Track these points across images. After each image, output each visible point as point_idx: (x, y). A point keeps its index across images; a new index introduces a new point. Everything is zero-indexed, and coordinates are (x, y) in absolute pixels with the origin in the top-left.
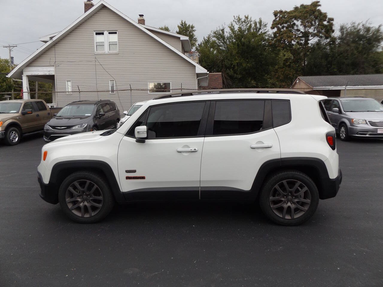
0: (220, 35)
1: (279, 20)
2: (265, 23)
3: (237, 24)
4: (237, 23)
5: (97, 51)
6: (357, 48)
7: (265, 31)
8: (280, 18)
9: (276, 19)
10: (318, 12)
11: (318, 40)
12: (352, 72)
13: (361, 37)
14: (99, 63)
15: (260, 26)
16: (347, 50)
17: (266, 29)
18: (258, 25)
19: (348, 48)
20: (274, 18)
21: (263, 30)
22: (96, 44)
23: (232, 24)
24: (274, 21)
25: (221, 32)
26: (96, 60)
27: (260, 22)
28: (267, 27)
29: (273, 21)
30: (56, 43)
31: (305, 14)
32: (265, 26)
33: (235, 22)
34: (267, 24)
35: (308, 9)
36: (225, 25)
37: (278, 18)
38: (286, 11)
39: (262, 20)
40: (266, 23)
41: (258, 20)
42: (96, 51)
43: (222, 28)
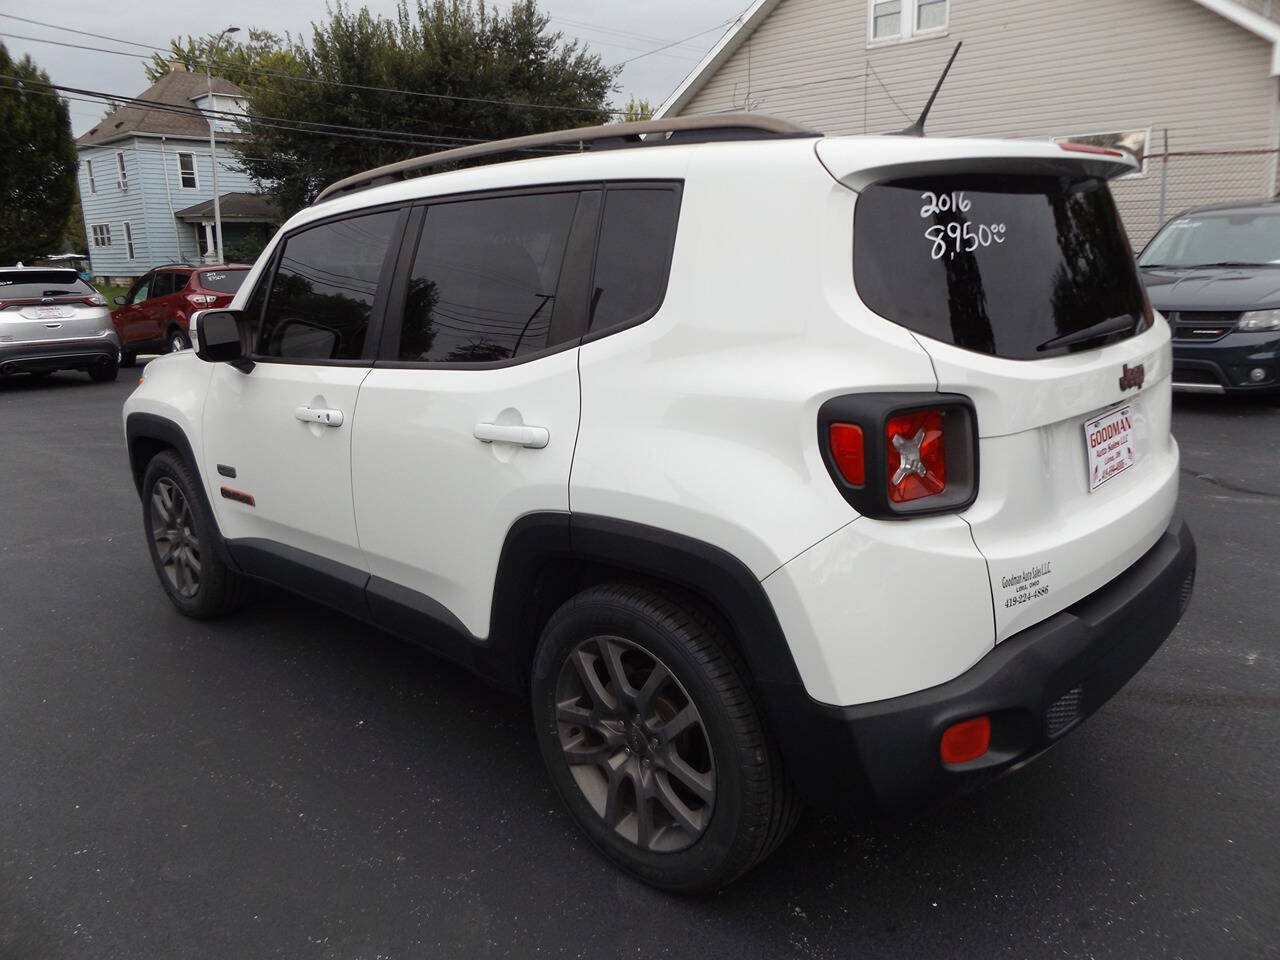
5: (875, 35)
14: (877, 83)
22: (875, 9)
26: (869, 71)
30: (755, 31)
42: (872, 39)
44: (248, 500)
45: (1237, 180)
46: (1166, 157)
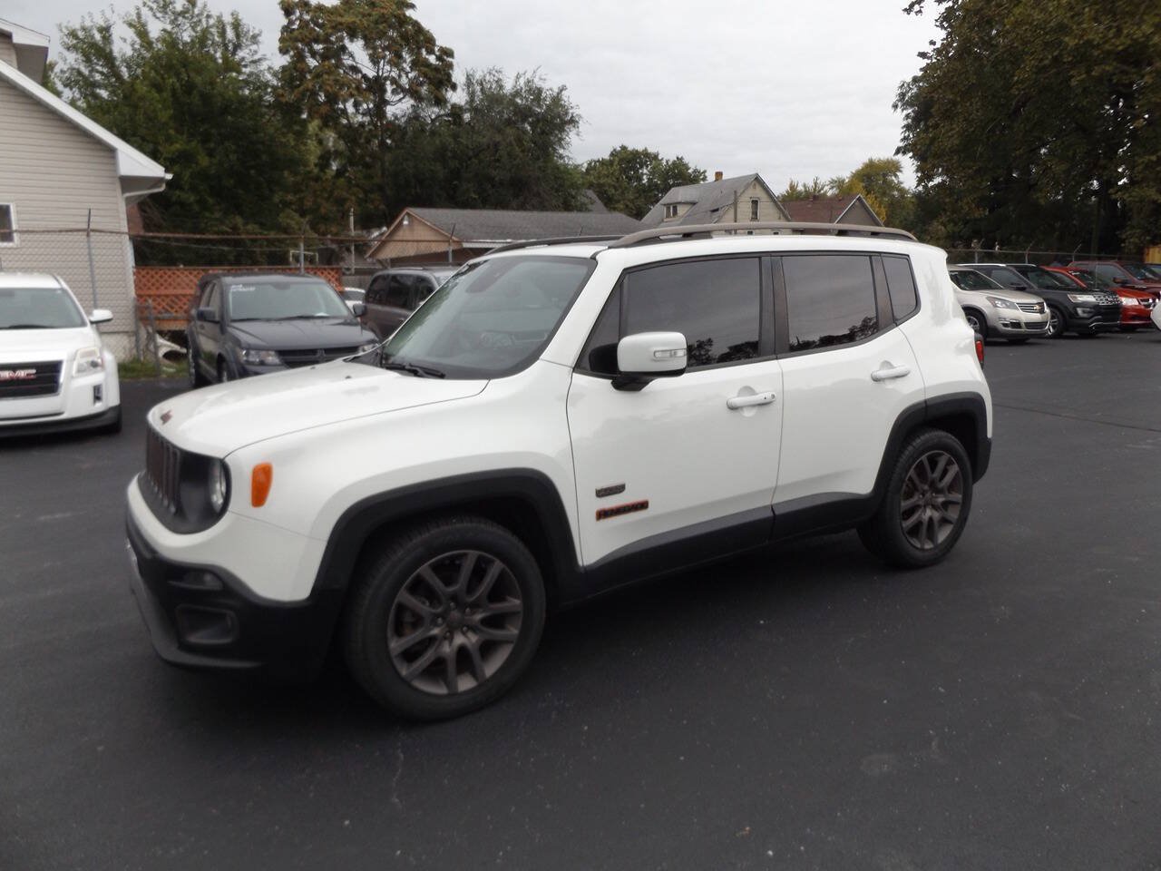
0: (93, 45)
1: (300, 27)
2: (251, 29)
3: (158, 18)
4: (159, 15)
6: (519, 141)
7: (256, 57)
8: (304, 24)
9: (291, 23)
10: (413, 26)
11: (413, 106)
12: (514, 204)
13: (524, 113)
15: (238, 36)
16: (496, 145)
17: (256, 52)
18: (230, 34)
19: (498, 138)
20: (285, 22)
21: (247, 51)
23: (139, 16)
24: (286, 29)
25: (98, 37)
27: (237, 25)
28: (260, 46)
29: (283, 28)
31: (376, 23)
32: (255, 39)
33: (151, 9)
34: (259, 35)
35: (385, 12)
36: (113, 12)
37: (298, 23)
38: (323, 5)
39: (240, 18)
40: (256, 32)
41: (228, 19)
43: (102, 23)
44: (643, 506)
45: (34, 255)
46: (88, 231)
